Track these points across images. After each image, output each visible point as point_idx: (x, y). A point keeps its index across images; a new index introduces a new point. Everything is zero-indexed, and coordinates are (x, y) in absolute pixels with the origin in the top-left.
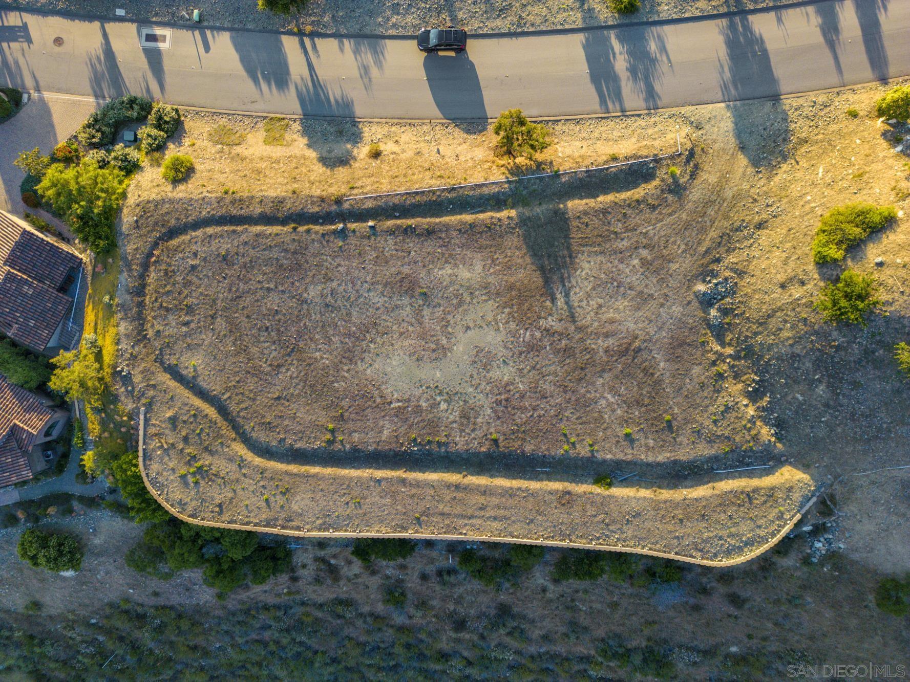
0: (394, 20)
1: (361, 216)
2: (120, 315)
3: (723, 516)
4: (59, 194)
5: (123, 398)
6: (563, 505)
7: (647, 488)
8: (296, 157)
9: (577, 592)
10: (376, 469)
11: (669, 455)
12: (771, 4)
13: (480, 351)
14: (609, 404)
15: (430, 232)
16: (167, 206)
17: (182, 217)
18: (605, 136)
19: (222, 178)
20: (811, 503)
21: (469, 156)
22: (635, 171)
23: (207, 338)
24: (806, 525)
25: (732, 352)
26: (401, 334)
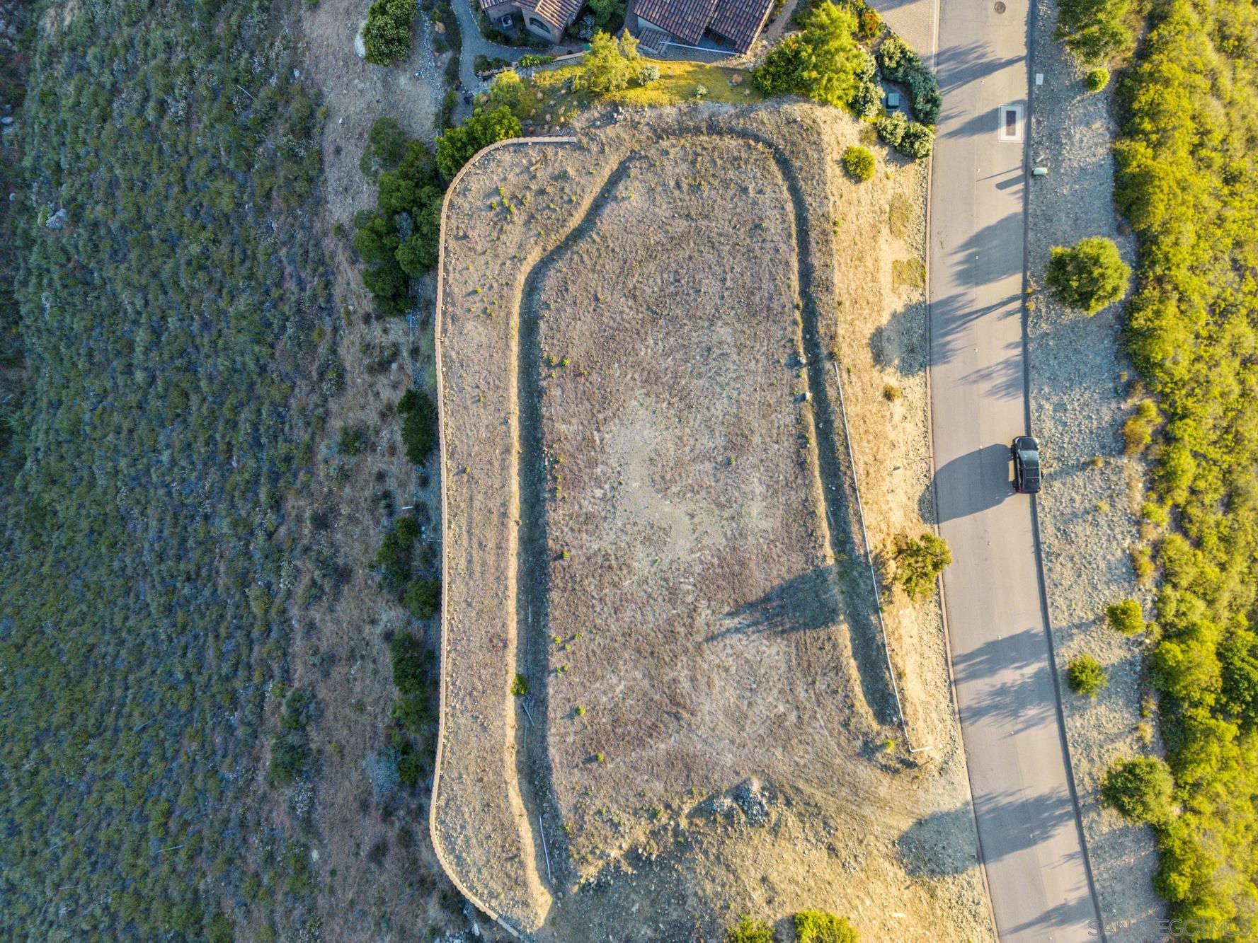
0: (1047, 406)
1: (817, 383)
2: (684, 107)
3: (489, 828)
4: (822, 27)
5: (586, 115)
6: (491, 641)
7: (516, 737)
8: (880, 301)
9: (374, 662)
10: (520, 418)
11: (557, 760)
12: (1088, 846)
13: (666, 531)
14: (612, 687)
15: (802, 465)
16: (816, 156)
17: (804, 174)
18: (926, 662)
19: (851, 216)
20: (511, 930)
21: (893, 505)
22: (887, 701)
23: (663, 211)
24: (481, 927)
25: (682, 827)
26: (680, 438)
